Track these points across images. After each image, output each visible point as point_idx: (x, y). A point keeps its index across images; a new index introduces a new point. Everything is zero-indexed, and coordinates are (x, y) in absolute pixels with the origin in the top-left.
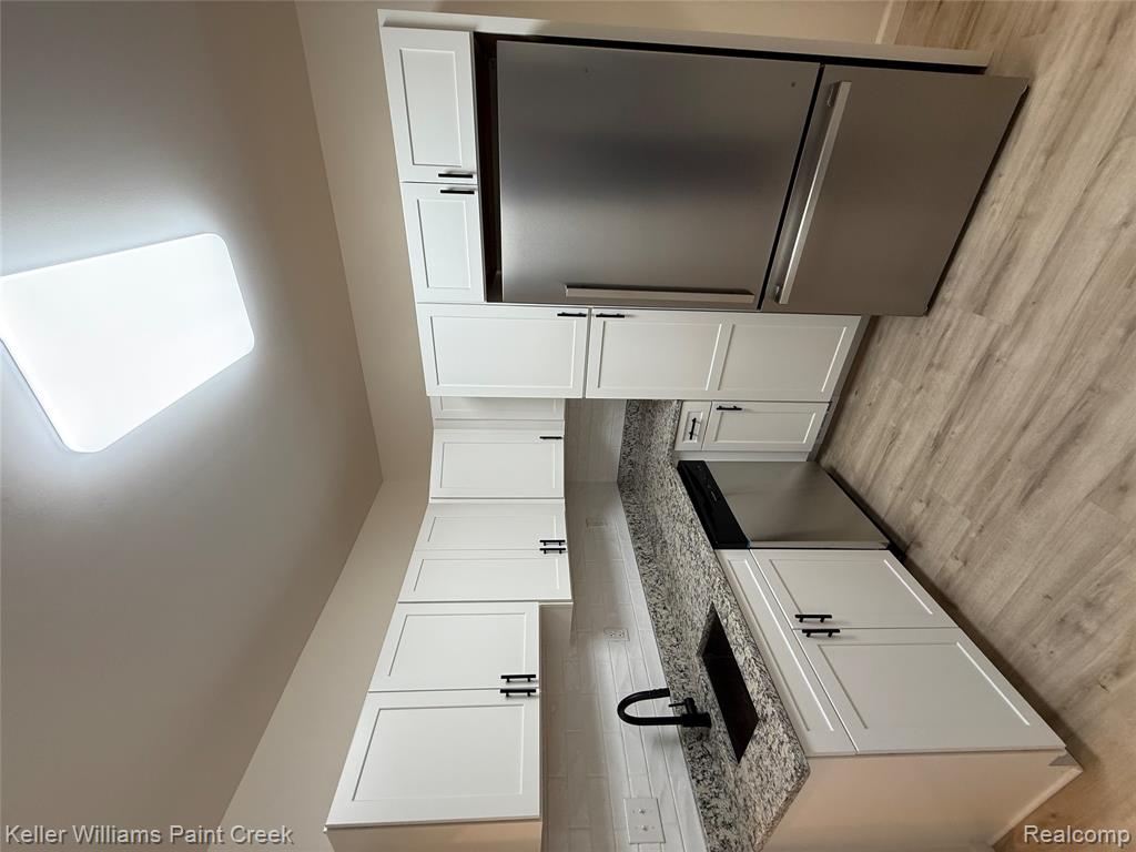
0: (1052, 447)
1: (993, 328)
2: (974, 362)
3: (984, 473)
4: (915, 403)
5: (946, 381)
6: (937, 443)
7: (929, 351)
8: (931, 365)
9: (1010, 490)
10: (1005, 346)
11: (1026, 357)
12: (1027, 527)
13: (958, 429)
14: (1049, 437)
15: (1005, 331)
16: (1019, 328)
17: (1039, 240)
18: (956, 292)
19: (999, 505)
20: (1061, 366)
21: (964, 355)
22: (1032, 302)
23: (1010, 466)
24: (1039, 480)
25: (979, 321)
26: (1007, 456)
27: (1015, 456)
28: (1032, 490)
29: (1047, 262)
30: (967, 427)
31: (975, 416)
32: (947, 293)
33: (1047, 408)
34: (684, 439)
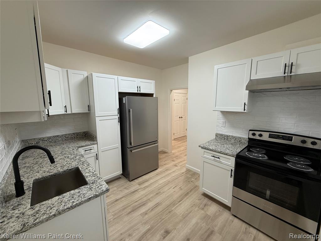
0: (139, 206)
1: (140, 187)
2: (134, 191)
3: (123, 208)
4: (117, 193)
5: (127, 191)
6: (117, 200)
7: (127, 186)
8: (125, 188)
9: (127, 211)
10: (140, 190)
11: (142, 193)
12: (126, 219)
13: (123, 199)
14: (139, 204)
15: (141, 188)
16: (143, 189)
17: (152, 181)
18: (137, 181)
19: (122, 214)
20: (146, 195)
21: (132, 189)
22: (147, 187)
23: (129, 207)
24: (134, 210)
25: (138, 186)
26: (130, 206)
27: (131, 206)
28: (132, 212)
29: (151, 184)
30: (125, 199)
31: (128, 198)
32: (135, 180)
33: (141, 200)
34: (83, 149)
